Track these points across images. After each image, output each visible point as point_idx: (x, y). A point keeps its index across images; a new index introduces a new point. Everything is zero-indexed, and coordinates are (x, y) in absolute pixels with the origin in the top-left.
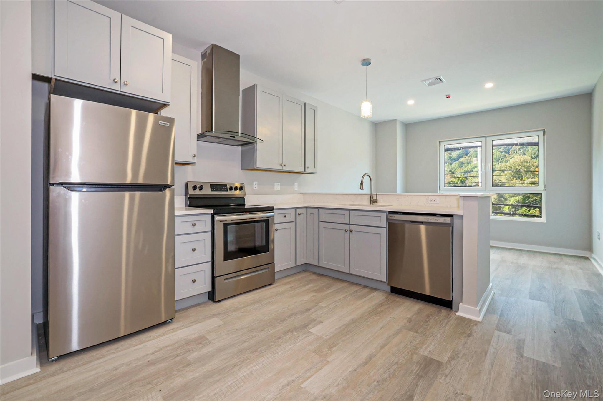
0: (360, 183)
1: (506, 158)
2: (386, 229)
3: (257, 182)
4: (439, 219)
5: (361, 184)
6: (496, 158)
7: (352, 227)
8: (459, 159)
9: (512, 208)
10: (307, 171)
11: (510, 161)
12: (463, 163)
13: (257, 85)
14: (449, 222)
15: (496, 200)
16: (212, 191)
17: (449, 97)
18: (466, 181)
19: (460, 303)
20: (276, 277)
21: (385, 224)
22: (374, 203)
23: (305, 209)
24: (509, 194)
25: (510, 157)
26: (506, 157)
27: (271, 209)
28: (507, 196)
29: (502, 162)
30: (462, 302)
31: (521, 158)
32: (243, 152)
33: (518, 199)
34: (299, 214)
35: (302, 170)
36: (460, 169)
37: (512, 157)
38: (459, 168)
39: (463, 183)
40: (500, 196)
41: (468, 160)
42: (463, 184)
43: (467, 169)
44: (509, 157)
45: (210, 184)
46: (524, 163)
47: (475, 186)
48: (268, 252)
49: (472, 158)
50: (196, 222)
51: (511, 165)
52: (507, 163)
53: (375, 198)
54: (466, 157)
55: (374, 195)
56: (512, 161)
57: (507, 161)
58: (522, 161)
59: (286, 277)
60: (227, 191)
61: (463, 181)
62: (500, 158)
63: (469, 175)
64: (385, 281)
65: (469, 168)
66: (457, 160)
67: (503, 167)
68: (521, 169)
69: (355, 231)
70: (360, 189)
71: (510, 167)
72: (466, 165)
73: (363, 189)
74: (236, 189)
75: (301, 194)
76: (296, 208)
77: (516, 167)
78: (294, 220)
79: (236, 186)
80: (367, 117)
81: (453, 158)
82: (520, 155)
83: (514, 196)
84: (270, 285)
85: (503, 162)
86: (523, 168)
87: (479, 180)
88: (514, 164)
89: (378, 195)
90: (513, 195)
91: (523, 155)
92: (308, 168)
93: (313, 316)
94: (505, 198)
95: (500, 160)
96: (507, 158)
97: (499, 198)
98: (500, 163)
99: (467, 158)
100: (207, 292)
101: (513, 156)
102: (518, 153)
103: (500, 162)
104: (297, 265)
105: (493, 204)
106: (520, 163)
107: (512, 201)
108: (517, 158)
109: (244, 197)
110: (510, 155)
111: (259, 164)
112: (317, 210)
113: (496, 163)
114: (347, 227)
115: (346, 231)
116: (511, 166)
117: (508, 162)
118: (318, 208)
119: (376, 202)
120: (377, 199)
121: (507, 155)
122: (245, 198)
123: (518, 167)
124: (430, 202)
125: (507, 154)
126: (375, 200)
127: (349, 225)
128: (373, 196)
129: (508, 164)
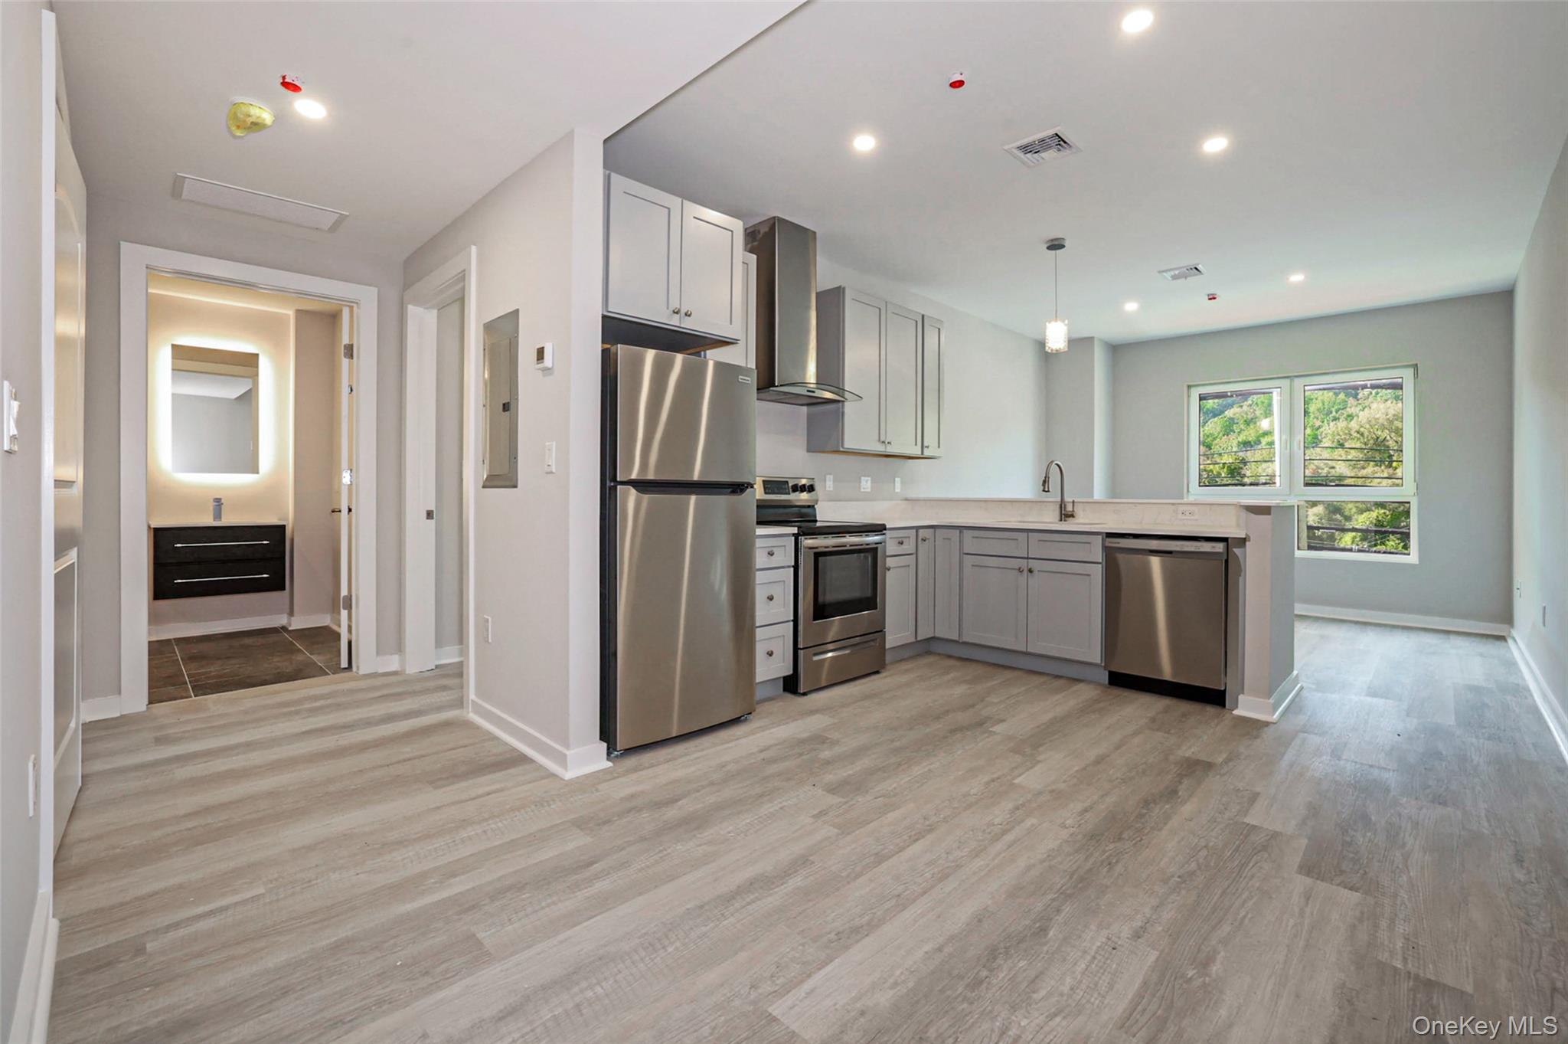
0: (1043, 478)
1: (1348, 409)
2: (1100, 566)
3: (831, 477)
4: (1202, 546)
5: (1044, 482)
6: (1322, 408)
7: (1033, 564)
8: (1223, 412)
9: (1363, 539)
10: (927, 453)
11: (1358, 417)
12: (1236, 421)
13: (844, 289)
14: (1221, 550)
15: (1321, 519)
16: (766, 493)
17: (1214, 298)
18: (1242, 468)
19: (1239, 694)
20: (888, 658)
21: (1098, 555)
22: (1067, 519)
23: (932, 530)
24: (1357, 505)
25: (1360, 407)
26: (1349, 405)
27: (879, 529)
28: (1351, 509)
29: (1339, 419)
30: (1243, 693)
31: (1389, 408)
32: (810, 419)
33: (1377, 517)
34: (924, 540)
35: (917, 451)
36: (1225, 437)
37: (1366, 407)
38: (1224, 435)
39: (1236, 474)
40: (1334, 509)
41: (1247, 414)
42: (1233, 477)
43: (1244, 438)
44: (1356, 406)
45: (764, 481)
46: (1396, 422)
47: (1265, 484)
48: (876, 608)
49: (1257, 409)
50: (775, 550)
51: (1362, 427)
52: (1352, 422)
53: (1069, 508)
54: (1241, 406)
55: (1069, 502)
56: (1363, 416)
57: (1350, 417)
58: (1390, 416)
59: (902, 660)
60: (789, 494)
61: (1235, 468)
62: (1334, 410)
63: (1249, 455)
64: (1099, 662)
65: (1249, 434)
66: (1220, 415)
67: (1341, 433)
68: (1388, 438)
69: (1039, 571)
70: (1044, 491)
71: (1358, 432)
72: (1242, 427)
73: (1048, 491)
74: (803, 489)
75: (906, 500)
76: (917, 528)
77: (1376, 432)
78: (914, 551)
79: (803, 483)
80: (1057, 351)
81: (1208, 409)
82: (1386, 400)
83: (1368, 510)
84: (877, 672)
85: (1341, 420)
86: (1393, 434)
87: (1276, 467)
88: (1370, 426)
89: (1075, 504)
90: (1364, 508)
91: (1395, 402)
92: (927, 447)
93: (985, 713)
94: (1347, 513)
95: (1334, 413)
96: (1350, 407)
97: (1329, 514)
98: (1332, 421)
99: (1245, 408)
100: (780, 678)
101: (1367, 403)
102: (1380, 395)
103: (1332, 418)
104: (919, 639)
105: (1310, 528)
106: (1386, 423)
107: (1363, 521)
108: (1379, 410)
109: (813, 506)
110: (1358, 400)
111: (849, 443)
112: (958, 531)
113: (1323, 422)
114: (1023, 563)
115: (1020, 571)
116: (1362, 429)
117: (1355, 418)
118: (961, 529)
119: (1072, 516)
120: (1073, 511)
121: (1351, 400)
122: (816, 506)
123: (1379, 433)
124: (1180, 516)
125: (1351, 398)
126: (1070, 513)
127: (1026, 560)
128: (1065, 505)
129: (1354, 424)
